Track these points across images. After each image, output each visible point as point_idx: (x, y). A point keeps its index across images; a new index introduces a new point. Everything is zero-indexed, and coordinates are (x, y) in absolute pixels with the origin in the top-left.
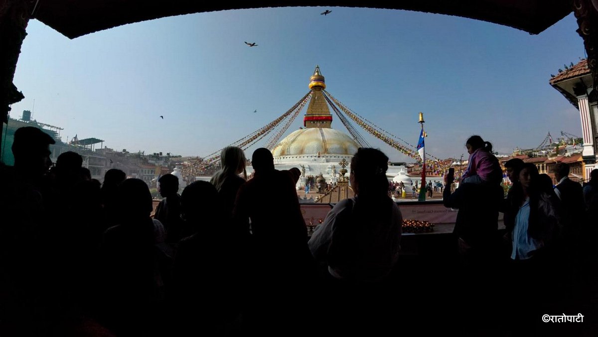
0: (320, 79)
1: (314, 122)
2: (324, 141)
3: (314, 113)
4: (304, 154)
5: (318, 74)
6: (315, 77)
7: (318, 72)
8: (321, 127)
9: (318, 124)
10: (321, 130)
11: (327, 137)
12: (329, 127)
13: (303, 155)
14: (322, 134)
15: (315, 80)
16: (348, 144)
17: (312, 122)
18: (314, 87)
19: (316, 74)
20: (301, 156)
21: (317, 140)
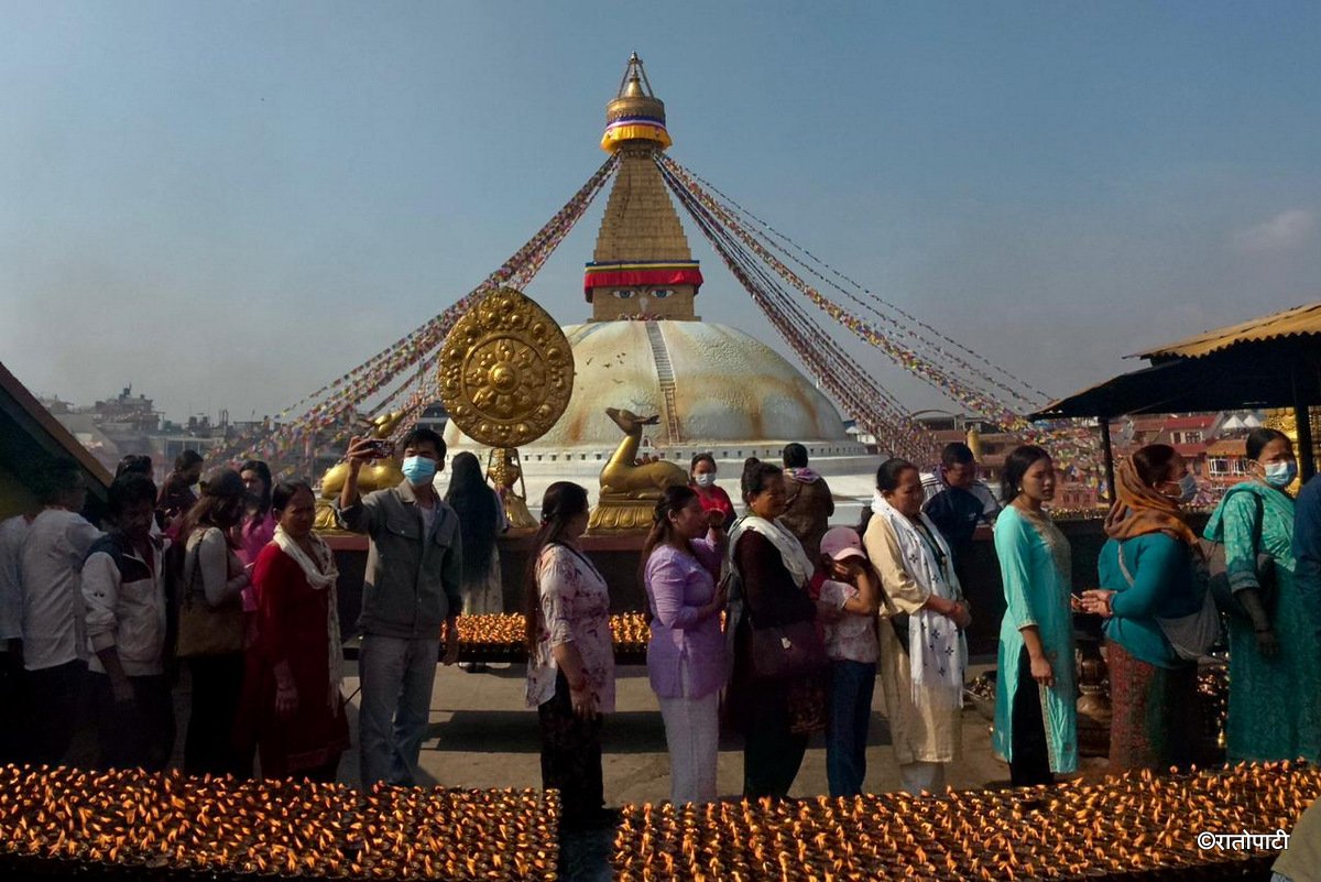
0: (648, 111)
1: (625, 294)
2: (665, 384)
3: (626, 256)
4: (587, 442)
5: (638, 87)
6: (624, 105)
7: (637, 80)
8: (651, 316)
9: (644, 301)
10: (652, 330)
11: (677, 365)
12: (687, 315)
13: (583, 449)
14: (658, 351)
15: (625, 117)
16: (763, 392)
17: (617, 294)
18: (623, 146)
19: (631, 87)
20: (572, 450)
21: (638, 378)
